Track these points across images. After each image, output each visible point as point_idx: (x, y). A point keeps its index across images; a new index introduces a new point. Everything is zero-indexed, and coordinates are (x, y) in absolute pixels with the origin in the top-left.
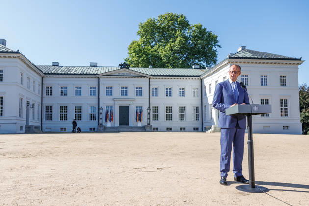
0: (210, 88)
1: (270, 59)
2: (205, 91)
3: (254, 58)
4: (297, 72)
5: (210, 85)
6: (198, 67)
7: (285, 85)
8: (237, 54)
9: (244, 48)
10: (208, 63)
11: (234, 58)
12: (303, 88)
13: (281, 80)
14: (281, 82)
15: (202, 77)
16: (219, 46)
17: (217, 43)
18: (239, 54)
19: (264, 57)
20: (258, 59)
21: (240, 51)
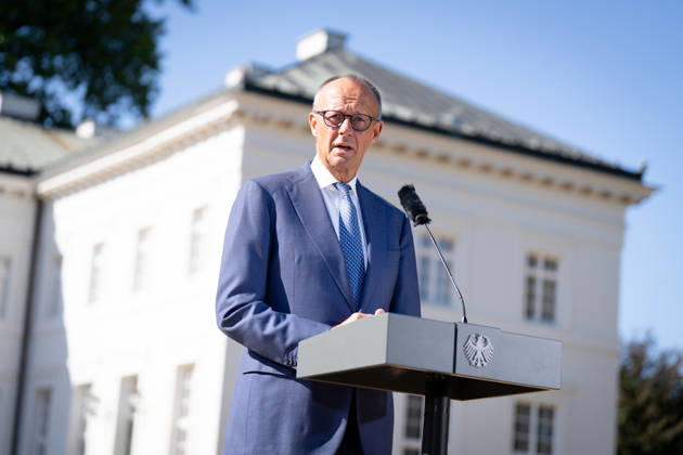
0: (95, 271)
1: (479, 140)
2: (57, 284)
4: (616, 247)
5: (98, 249)
6: (30, 108)
7: (548, 316)
9: (336, 43)
10: (98, 98)
11: (275, 94)
12: (637, 355)
13: (531, 281)
14: (530, 297)
15: (46, 186)
18: (308, 73)
19: (447, 120)
20: (412, 125)
21: (313, 60)
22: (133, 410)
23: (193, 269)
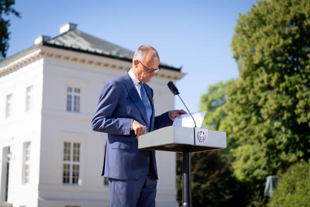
1: (125, 59)
3: (95, 54)
8: (61, 39)
9: (73, 27)
11: (54, 46)
16: (17, 14)
17: (12, 7)
18: (64, 38)
19: (114, 53)
20: (102, 55)
21: (65, 33)
22: (9, 159)
23: (27, 109)
